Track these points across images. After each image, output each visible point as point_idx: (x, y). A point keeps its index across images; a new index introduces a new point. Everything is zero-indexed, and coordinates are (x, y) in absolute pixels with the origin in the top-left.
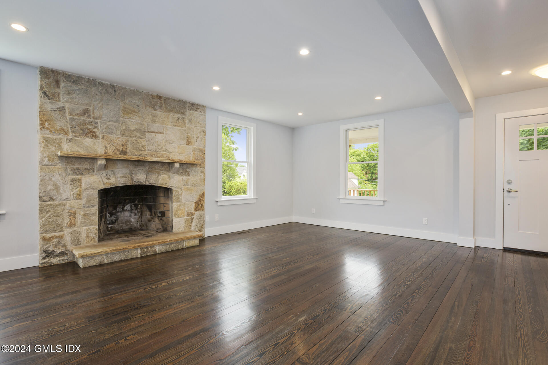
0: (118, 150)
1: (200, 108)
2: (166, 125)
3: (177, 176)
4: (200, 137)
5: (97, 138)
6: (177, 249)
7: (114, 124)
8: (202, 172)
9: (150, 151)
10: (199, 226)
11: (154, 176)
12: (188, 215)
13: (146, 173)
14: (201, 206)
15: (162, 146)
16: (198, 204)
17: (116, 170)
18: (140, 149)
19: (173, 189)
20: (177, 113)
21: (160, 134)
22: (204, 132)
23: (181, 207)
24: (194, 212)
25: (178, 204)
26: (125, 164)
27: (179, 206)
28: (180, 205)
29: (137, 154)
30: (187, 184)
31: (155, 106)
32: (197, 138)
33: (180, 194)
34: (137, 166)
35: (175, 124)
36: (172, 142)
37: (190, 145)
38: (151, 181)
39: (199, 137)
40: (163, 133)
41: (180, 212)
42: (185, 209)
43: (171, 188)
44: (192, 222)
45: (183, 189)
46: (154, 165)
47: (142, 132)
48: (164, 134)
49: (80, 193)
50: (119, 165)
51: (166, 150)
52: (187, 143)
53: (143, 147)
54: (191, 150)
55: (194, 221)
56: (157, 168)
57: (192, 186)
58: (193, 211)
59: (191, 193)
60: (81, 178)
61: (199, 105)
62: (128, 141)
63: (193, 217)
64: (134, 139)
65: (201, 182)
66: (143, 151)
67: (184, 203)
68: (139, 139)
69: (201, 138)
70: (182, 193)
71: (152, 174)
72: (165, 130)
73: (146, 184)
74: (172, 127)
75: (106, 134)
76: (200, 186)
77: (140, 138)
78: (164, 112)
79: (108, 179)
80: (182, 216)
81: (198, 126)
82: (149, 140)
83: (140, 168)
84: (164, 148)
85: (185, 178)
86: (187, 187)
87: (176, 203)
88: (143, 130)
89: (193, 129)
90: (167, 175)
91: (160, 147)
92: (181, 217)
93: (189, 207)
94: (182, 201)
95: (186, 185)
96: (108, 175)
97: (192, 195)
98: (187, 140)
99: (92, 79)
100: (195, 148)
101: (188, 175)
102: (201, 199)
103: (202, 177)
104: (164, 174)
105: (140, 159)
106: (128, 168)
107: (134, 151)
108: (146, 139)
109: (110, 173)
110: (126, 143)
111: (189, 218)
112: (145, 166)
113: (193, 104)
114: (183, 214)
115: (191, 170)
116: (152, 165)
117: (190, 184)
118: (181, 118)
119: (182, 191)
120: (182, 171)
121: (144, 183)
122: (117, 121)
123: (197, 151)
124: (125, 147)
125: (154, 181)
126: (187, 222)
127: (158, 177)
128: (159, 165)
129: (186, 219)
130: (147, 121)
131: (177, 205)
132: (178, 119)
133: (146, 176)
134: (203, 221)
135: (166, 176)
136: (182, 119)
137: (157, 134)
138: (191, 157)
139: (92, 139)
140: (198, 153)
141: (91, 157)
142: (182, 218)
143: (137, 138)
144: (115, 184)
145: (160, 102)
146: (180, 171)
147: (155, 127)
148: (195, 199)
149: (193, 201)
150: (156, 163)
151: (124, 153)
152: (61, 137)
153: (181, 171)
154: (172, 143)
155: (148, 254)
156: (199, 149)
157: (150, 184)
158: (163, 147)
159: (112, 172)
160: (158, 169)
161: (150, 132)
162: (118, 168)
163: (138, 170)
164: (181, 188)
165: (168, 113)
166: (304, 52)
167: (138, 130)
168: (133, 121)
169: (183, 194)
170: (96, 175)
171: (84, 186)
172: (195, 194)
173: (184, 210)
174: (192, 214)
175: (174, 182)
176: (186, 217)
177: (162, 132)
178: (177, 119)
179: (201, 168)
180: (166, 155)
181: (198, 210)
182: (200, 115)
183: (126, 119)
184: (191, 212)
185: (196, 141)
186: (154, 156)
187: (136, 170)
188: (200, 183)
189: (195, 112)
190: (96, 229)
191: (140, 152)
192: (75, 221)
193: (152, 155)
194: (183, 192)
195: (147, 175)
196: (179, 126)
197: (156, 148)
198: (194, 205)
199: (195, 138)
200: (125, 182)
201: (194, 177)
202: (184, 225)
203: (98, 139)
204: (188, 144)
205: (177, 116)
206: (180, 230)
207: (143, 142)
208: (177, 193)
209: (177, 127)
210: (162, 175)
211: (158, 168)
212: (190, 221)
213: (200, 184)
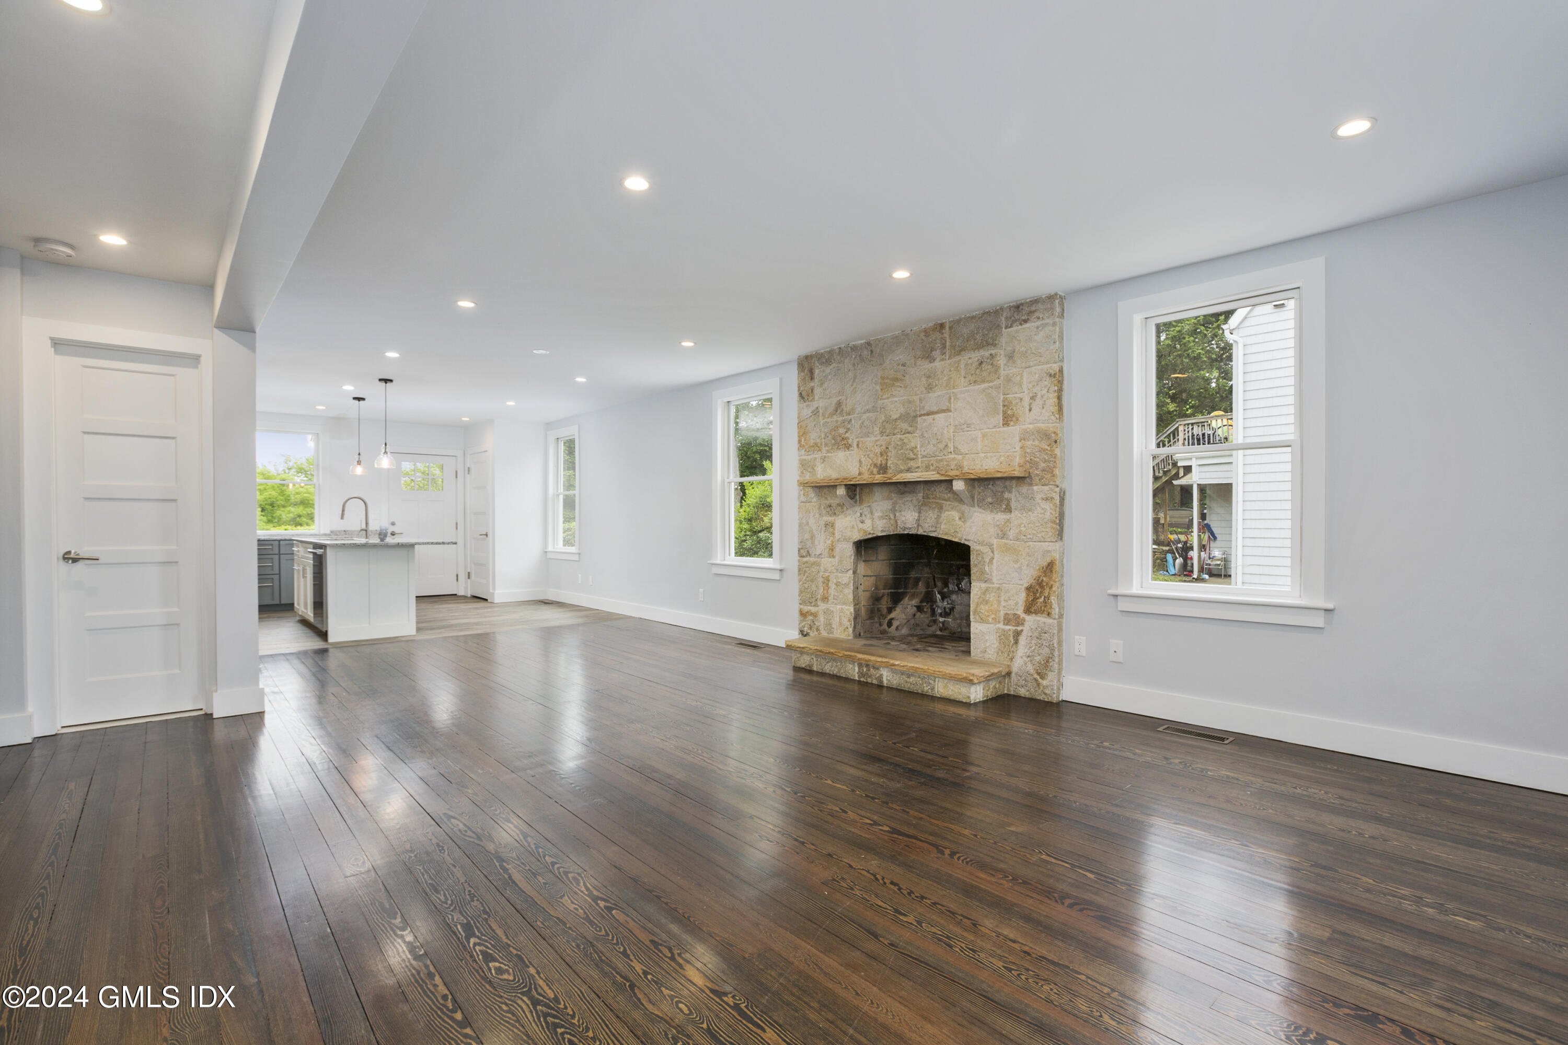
0: (875, 465)
1: (1040, 306)
2: (954, 388)
3: (980, 512)
4: (1039, 396)
5: (850, 449)
6: (920, 691)
7: (871, 414)
8: (1047, 499)
9: (926, 457)
10: (1038, 658)
11: (931, 515)
12: (1007, 621)
13: (917, 507)
14: (1045, 602)
15: (947, 440)
16: (1035, 594)
17: (874, 505)
18: (908, 456)
19: (974, 547)
20: (976, 349)
21: (942, 415)
22: (1050, 375)
23: (988, 596)
24: (1023, 615)
25: (984, 585)
26: (885, 491)
27: (984, 593)
28: (987, 589)
29: (903, 468)
30: (1004, 535)
31: (931, 351)
32: (1033, 398)
33: (987, 560)
34: (903, 493)
35: (972, 378)
36: (968, 427)
37: (1012, 423)
38: (927, 525)
39: (1036, 396)
40: (948, 410)
41: (987, 607)
42: (999, 602)
43: (966, 543)
44: (1016, 642)
45: (995, 546)
46: (933, 489)
47: (911, 418)
48: (951, 411)
49: (833, 546)
50: (878, 494)
51: (956, 451)
52: (1003, 420)
53: (912, 450)
54: (1017, 439)
55: (1022, 640)
56: (938, 496)
57: (1018, 539)
58: (1020, 612)
59: (1017, 561)
60: (835, 520)
61: (1035, 301)
62: (889, 444)
63: (1019, 628)
64: (899, 436)
65: (1044, 530)
66: (913, 459)
67: (998, 586)
68: (907, 435)
69: (1042, 397)
70: (993, 559)
71: (928, 509)
72: (952, 400)
73: (919, 533)
74: (967, 388)
75: (862, 437)
76: (1042, 540)
77: (909, 433)
78: (949, 359)
79: (862, 522)
80: (990, 620)
81: (1031, 364)
82: (922, 435)
83: (908, 498)
84: (951, 445)
85: (1001, 517)
86: (1005, 544)
87: (978, 584)
88: (913, 414)
89: (1019, 377)
90: (958, 512)
91: (941, 446)
92: (987, 622)
93: (1010, 600)
94: (991, 580)
95: (1002, 538)
96: (863, 516)
97: (1017, 566)
98: (1005, 413)
99: (843, 346)
100: (1025, 431)
101: (1009, 510)
102: (1044, 579)
103: (1048, 514)
104: (952, 509)
105: (886, 479)
106: (889, 498)
107: (899, 463)
108: (918, 432)
109: (866, 511)
110: (887, 448)
111: (1010, 630)
112: (916, 493)
113: (1017, 307)
114: (993, 616)
115: (1014, 496)
116: (928, 490)
117: (1011, 534)
118: (988, 359)
119: (993, 552)
120: (992, 499)
121: (913, 532)
122: (874, 409)
123: (1034, 437)
124: (885, 457)
125: (932, 526)
126: (1003, 636)
127: (938, 515)
128: (942, 489)
129: (1000, 631)
130: (918, 392)
131: (980, 587)
132: (981, 363)
133: (917, 514)
134: (1049, 647)
135: (955, 514)
136: (989, 361)
137: (936, 416)
138: (1016, 457)
139: (845, 451)
140: (1037, 443)
141: (826, 484)
142: (992, 625)
143: (903, 434)
144: (872, 532)
145: (942, 338)
146: (986, 501)
147: (932, 401)
148: (1028, 576)
149: (1021, 582)
150: (936, 484)
151: (883, 469)
152: (815, 456)
153: (990, 500)
154: (968, 429)
155: (869, 680)
156: (1039, 431)
157: (925, 534)
158: (949, 445)
159: (869, 509)
160: (940, 499)
161: (924, 415)
162: (876, 501)
163: (904, 503)
164: (991, 546)
165: (957, 358)
166: (637, 183)
167: (904, 417)
168: (897, 399)
169: (995, 561)
170: (850, 514)
171: (837, 536)
172: (1026, 563)
173: (996, 606)
174: (1019, 622)
175: (974, 530)
176: (1001, 626)
177: (945, 408)
178: (978, 363)
179: (1046, 488)
180: (955, 463)
181: (1036, 613)
182: (1038, 328)
183: (886, 401)
184: (1015, 614)
185: (1030, 410)
186: (931, 467)
187: (900, 502)
188: (1041, 532)
189: (1027, 325)
190: (851, 613)
191: (908, 463)
192: (828, 592)
193: (929, 466)
194: (996, 556)
195: (920, 513)
196: (983, 381)
197: (935, 449)
198: (1023, 596)
199: (1027, 401)
200: (885, 527)
201: (1024, 515)
202: (995, 646)
203: (852, 450)
204: (1006, 424)
205: (975, 356)
206: (987, 656)
207: (914, 441)
208: (980, 559)
209: (979, 386)
210: (948, 511)
211: (941, 494)
212: (1011, 639)
213: (1039, 535)
